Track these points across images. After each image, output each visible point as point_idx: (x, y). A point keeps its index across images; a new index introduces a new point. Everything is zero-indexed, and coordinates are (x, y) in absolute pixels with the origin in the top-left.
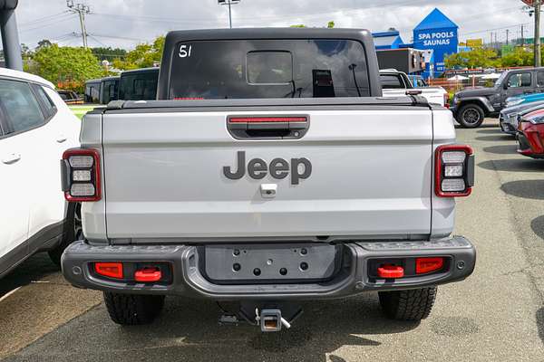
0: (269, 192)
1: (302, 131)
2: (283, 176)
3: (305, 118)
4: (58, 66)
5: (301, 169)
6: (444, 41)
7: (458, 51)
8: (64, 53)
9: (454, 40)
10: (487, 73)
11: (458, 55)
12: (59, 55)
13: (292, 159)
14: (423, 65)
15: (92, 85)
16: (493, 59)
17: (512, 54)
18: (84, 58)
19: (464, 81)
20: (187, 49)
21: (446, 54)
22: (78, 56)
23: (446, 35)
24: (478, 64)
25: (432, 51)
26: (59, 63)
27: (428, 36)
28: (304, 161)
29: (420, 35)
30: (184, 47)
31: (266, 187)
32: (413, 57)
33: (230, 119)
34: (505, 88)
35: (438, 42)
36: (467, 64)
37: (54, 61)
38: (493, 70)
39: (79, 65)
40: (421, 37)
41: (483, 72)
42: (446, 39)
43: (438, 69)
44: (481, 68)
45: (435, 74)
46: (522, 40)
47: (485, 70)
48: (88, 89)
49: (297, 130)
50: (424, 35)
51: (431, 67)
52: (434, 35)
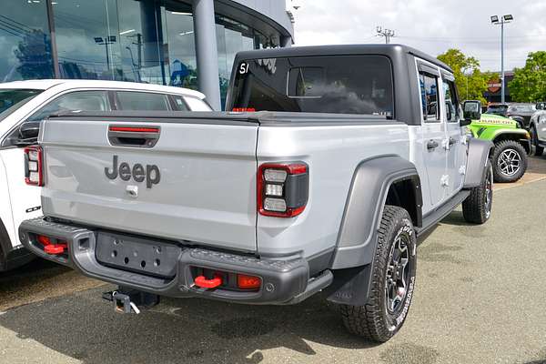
0: (131, 193)
1: (153, 141)
2: (141, 180)
3: (157, 130)
5: (153, 176)
13: (148, 166)
20: (245, 67)
28: (155, 167)
30: (244, 65)
31: (130, 188)
33: (111, 128)
49: (151, 139)
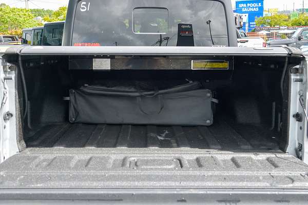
4: (8, 20)
6: (255, 9)
7: (264, 16)
8: (12, 12)
9: (261, 9)
10: (282, 29)
11: (264, 18)
12: (9, 12)
14: (242, 23)
15: (27, 32)
16: (285, 21)
17: (298, 18)
18: (25, 15)
19: (267, 34)
20: (86, 5)
21: (256, 17)
22: (21, 13)
23: (256, 5)
24: (276, 24)
25: (247, 15)
26: (9, 17)
27: (245, 5)
29: (240, 5)
30: (85, 3)
32: (236, 18)
34: (299, 39)
35: (251, 9)
36: (269, 23)
37: (6, 16)
38: (286, 27)
39: (22, 19)
40: (241, 5)
41: (279, 29)
42: (256, 7)
43: (251, 26)
44: (278, 26)
45: (249, 30)
46: (303, 9)
47: (281, 28)
48: (24, 34)
50: (242, 5)
51: (247, 25)
52: (248, 5)
